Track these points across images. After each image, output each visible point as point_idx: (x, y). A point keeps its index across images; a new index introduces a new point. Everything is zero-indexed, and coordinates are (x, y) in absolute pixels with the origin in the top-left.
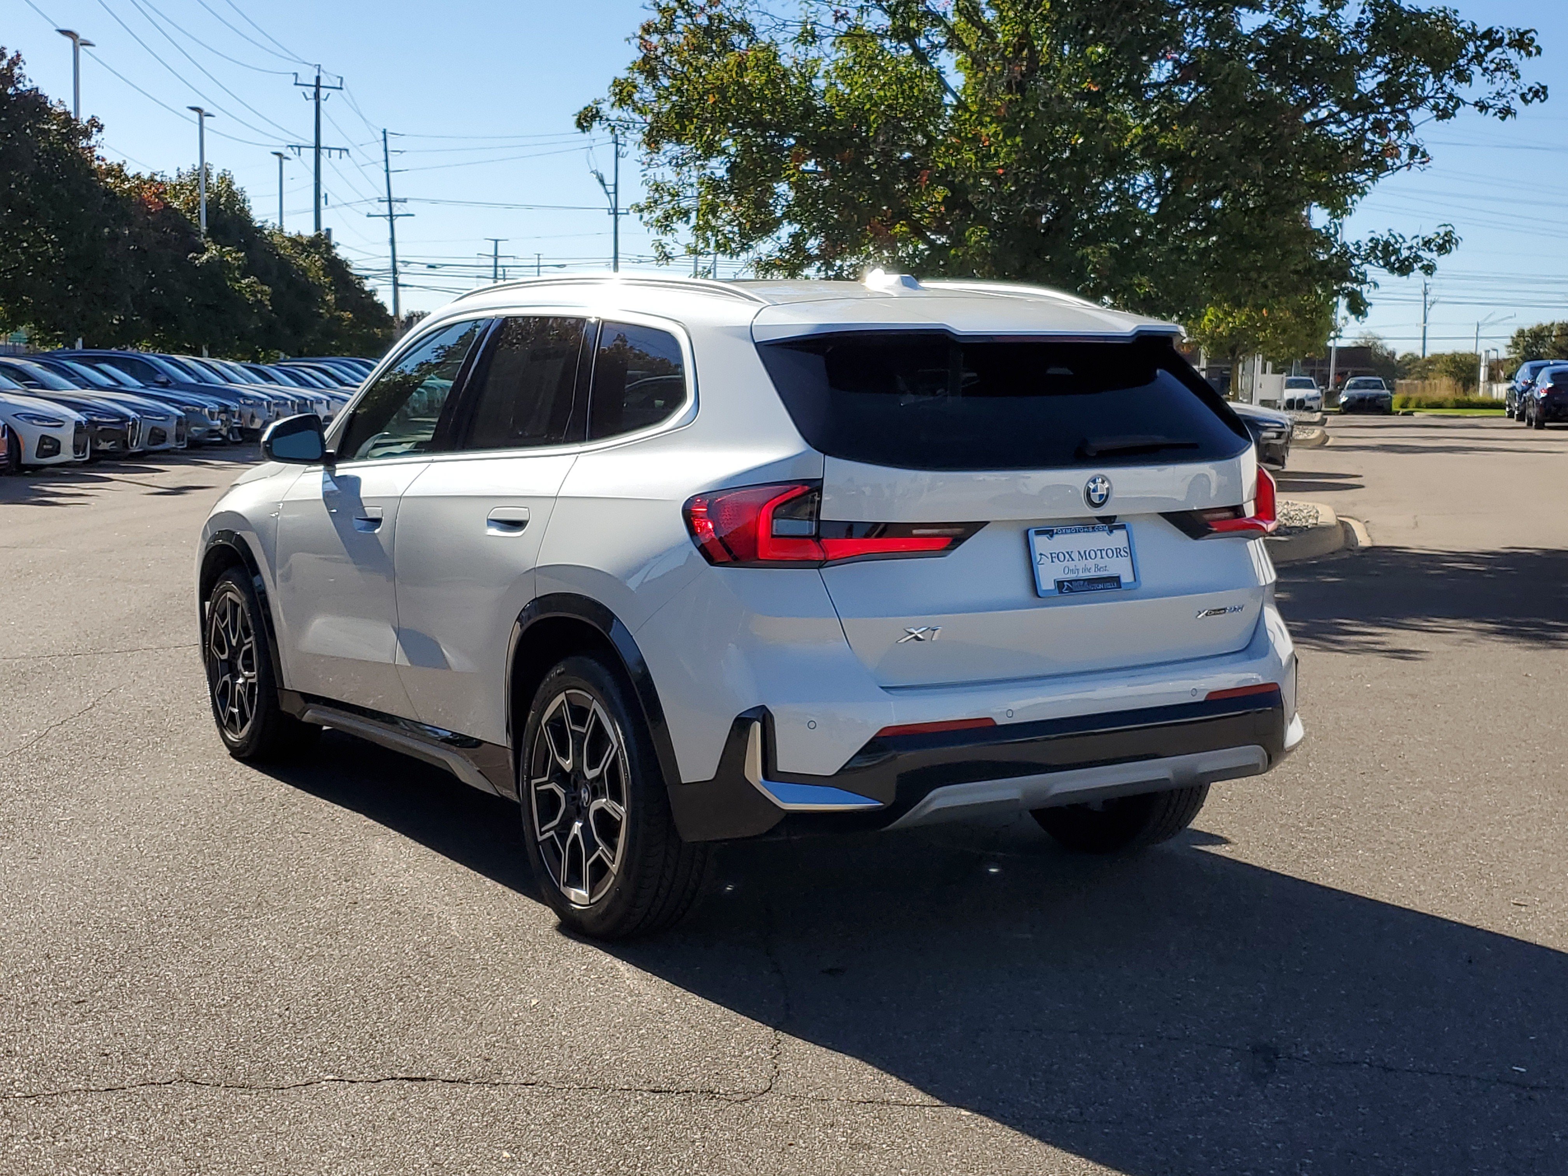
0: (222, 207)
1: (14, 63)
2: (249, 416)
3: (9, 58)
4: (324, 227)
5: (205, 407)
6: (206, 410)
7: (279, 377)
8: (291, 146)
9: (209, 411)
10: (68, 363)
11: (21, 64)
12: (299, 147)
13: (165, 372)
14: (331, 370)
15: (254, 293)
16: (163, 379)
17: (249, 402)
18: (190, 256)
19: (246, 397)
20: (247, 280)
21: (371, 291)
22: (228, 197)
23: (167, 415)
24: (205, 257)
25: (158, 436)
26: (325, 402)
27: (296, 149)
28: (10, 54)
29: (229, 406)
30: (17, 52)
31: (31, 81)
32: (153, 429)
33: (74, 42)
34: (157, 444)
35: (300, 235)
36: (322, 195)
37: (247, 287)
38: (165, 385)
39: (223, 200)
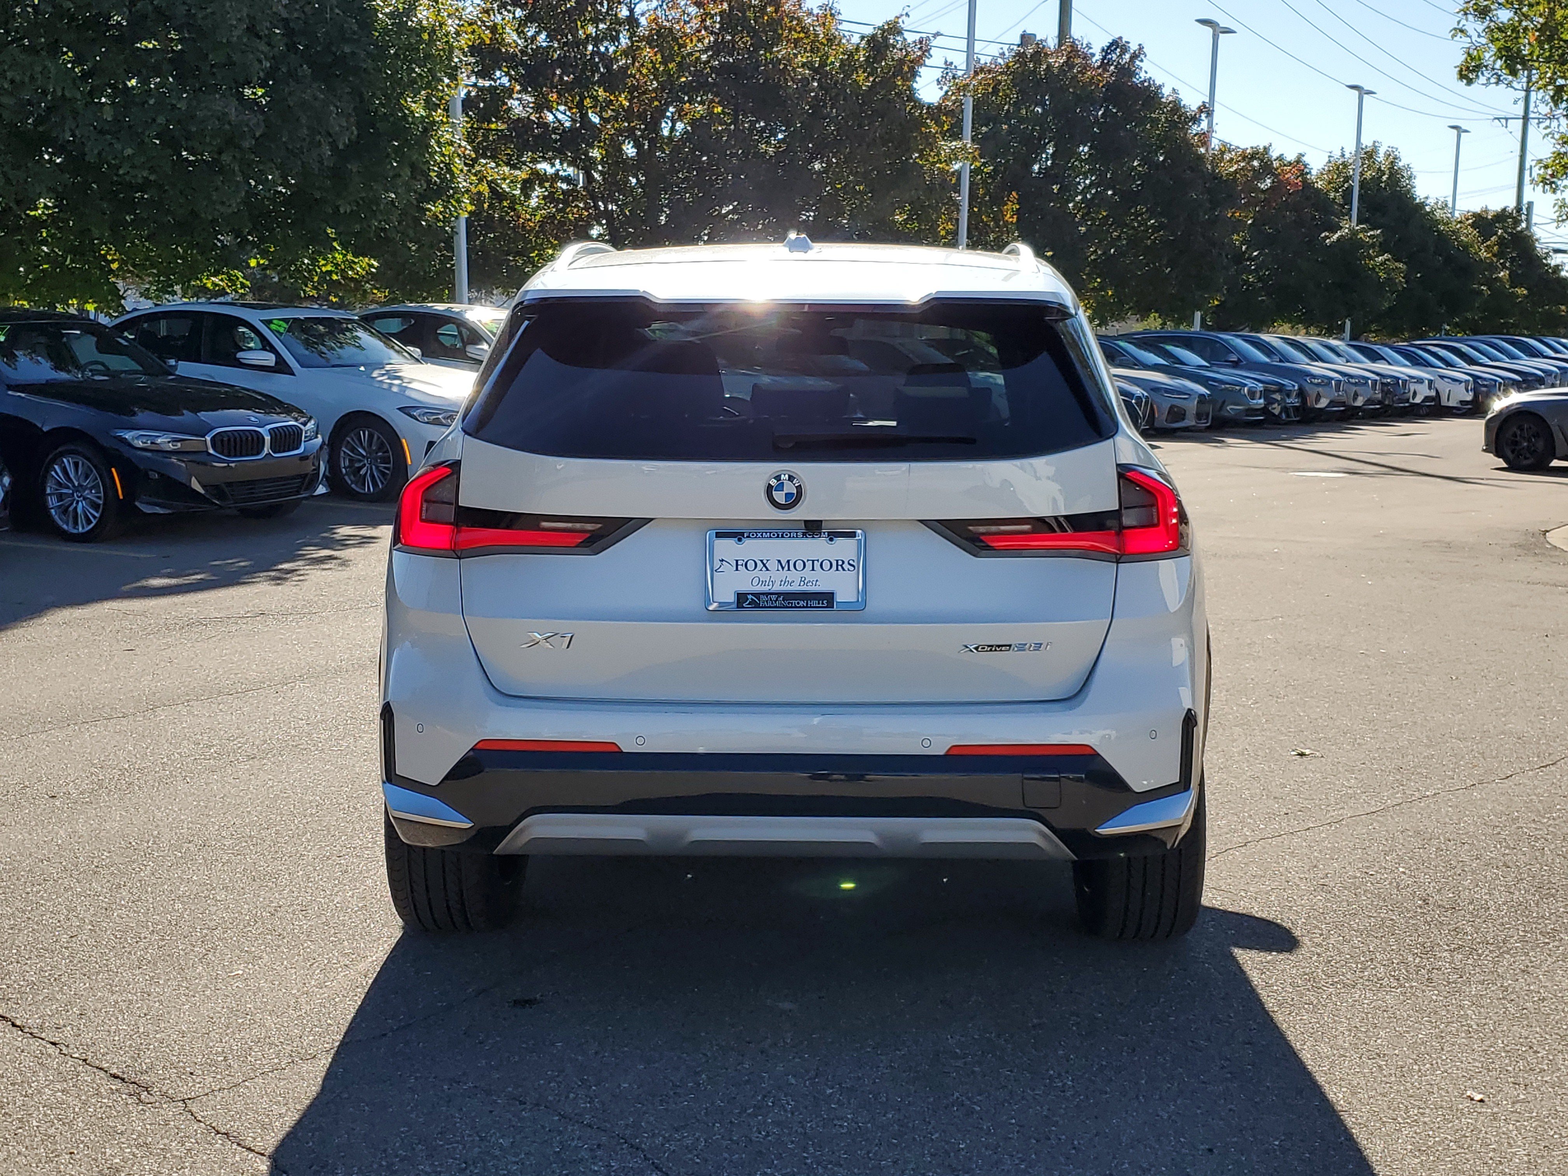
0: (1383, 185)
1: (1135, 56)
2: (1315, 395)
3: (1132, 51)
4: (1525, 200)
5: (1246, 385)
6: (1246, 389)
7: (1391, 357)
8: (1498, 119)
9: (1249, 391)
10: (1122, 344)
11: (1142, 56)
12: (1507, 119)
13: (1238, 351)
14: (1465, 348)
15: (1388, 271)
16: (1234, 358)
17: (1353, 381)
18: (1323, 235)
19: (1314, 376)
20: (1380, 258)
21: (1557, 266)
22: (1391, 175)
23: (1189, 393)
24: (1337, 236)
25: (1177, 414)
26: (1427, 382)
27: (1503, 121)
28: (1133, 47)
29: (1284, 385)
30: (1140, 45)
31: (1146, 72)
32: (1172, 407)
33: (1214, 31)
34: (1177, 422)
35: (1486, 211)
36: (1527, 166)
37: (1381, 264)
38: (1236, 365)
39: (1384, 178)
